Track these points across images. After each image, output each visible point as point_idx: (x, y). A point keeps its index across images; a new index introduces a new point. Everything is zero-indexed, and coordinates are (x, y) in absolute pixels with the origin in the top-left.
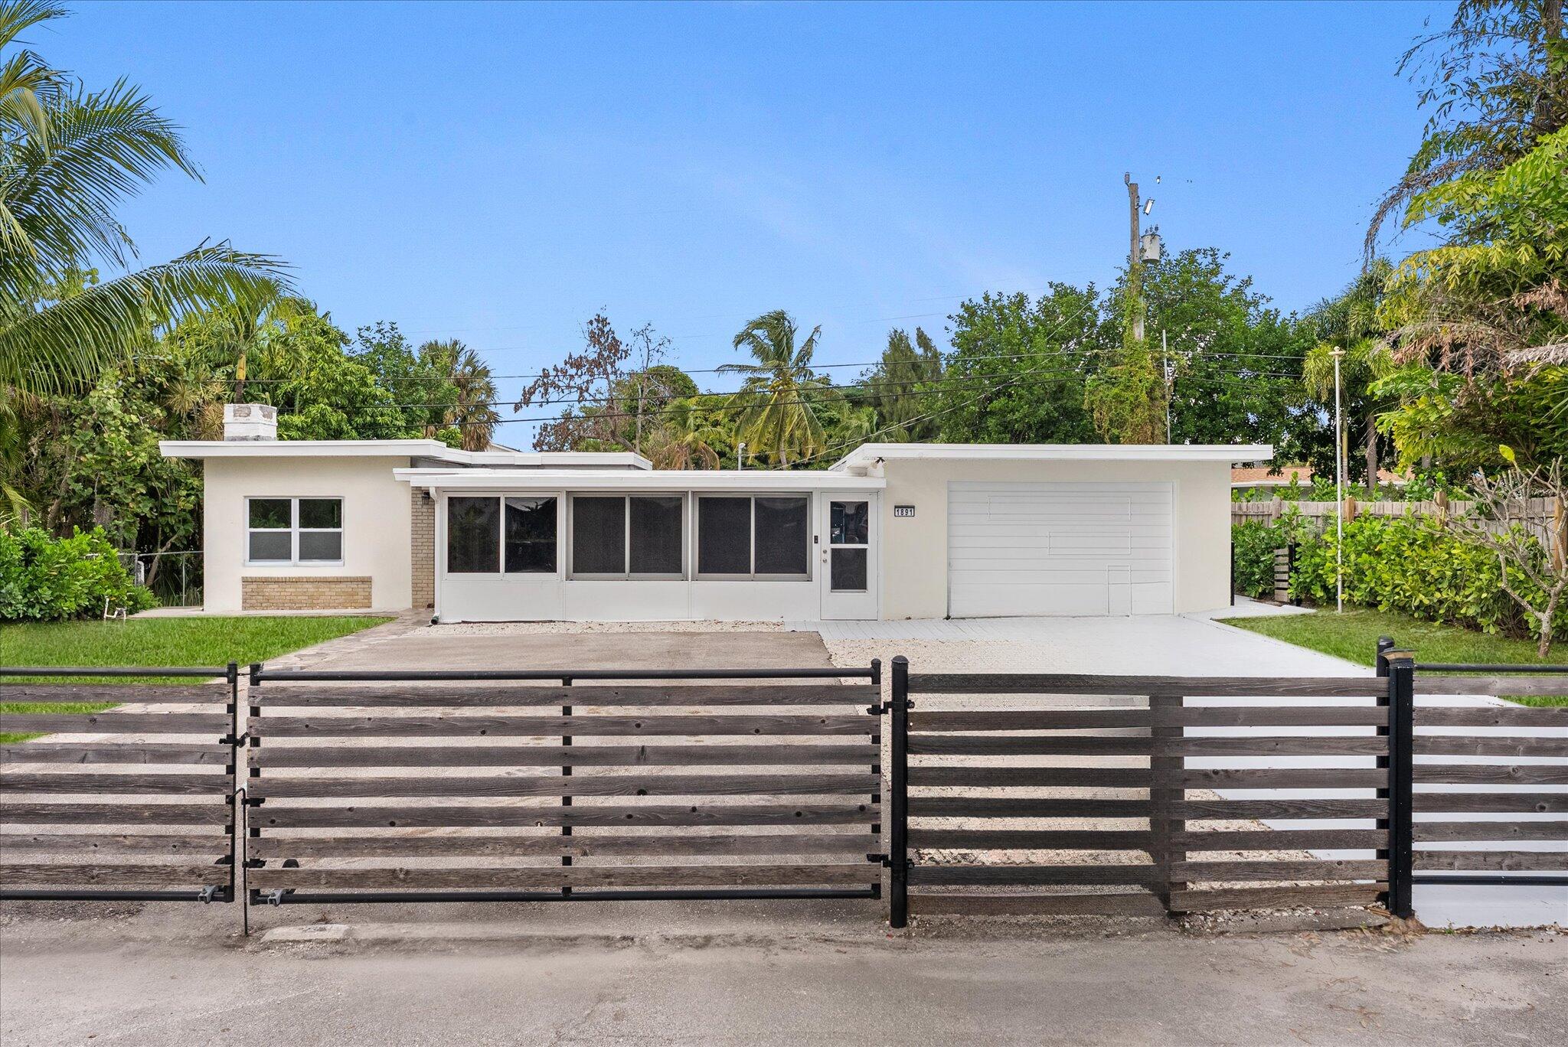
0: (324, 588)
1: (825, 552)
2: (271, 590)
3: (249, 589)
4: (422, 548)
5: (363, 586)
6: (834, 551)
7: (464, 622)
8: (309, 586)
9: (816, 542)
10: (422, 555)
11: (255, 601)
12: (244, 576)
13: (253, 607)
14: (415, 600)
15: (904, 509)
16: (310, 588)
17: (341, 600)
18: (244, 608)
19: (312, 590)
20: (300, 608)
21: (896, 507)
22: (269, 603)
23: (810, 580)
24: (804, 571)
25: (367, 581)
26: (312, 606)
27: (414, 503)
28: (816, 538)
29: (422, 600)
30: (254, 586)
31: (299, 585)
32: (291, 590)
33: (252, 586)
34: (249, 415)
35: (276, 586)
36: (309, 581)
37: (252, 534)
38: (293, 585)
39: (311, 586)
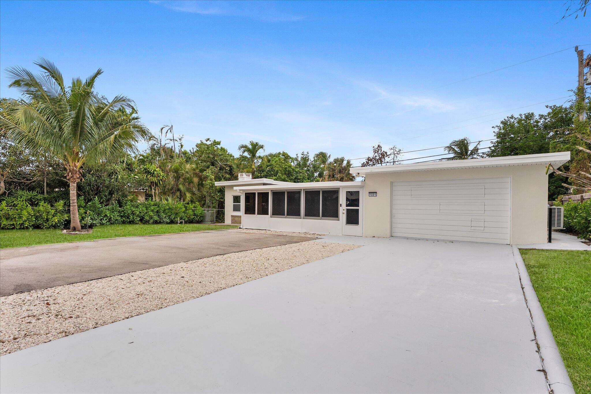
1: (344, 210)
2: (236, 219)
6: (347, 210)
7: (246, 228)
9: (341, 206)
12: (232, 215)
15: (373, 193)
18: (232, 223)
21: (369, 193)
22: (236, 222)
23: (339, 220)
24: (337, 217)
28: (341, 205)
37: (234, 205)
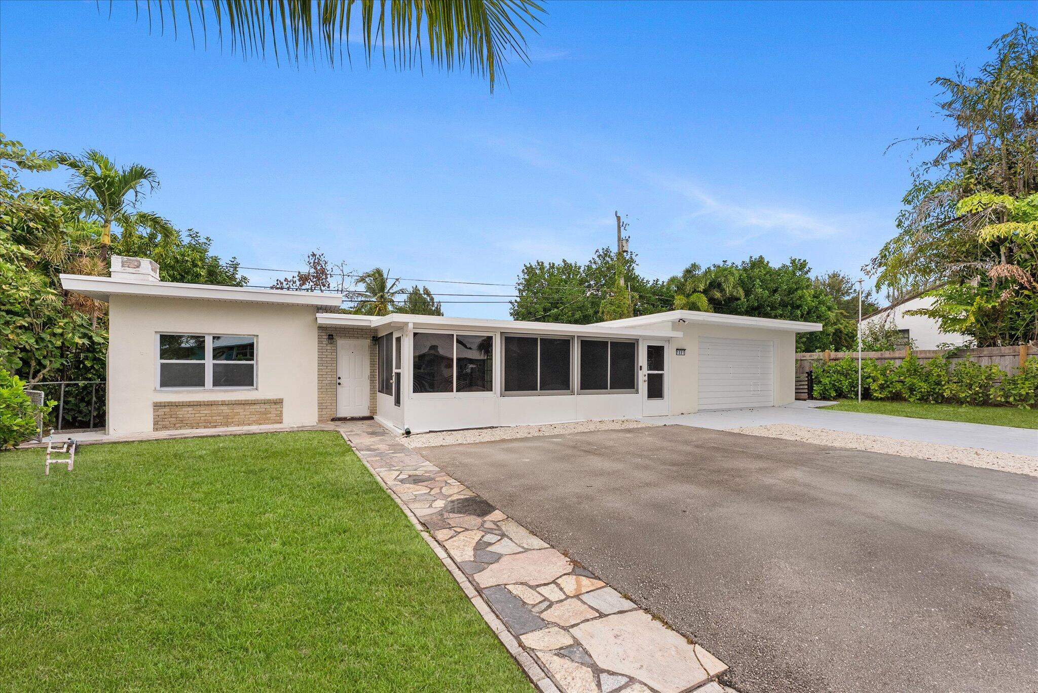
0: (239, 409)
1: (644, 376)
2: (183, 413)
3: (161, 412)
4: (326, 376)
5: (275, 406)
6: (649, 375)
7: (431, 432)
8: (225, 408)
9: (640, 370)
10: (327, 382)
11: (168, 423)
12: (156, 400)
13: (165, 428)
14: (320, 416)
15: (681, 351)
16: (225, 409)
17: (254, 418)
18: (156, 429)
19: (228, 411)
20: (215, 427)
21: (677, 349)
22: (182, 423)
23: (637, 392)
24: (634, 388)
25: (279, 402)
26: (227, 425)
27: (320, 342)
28: (640, 367)
29: (326, 416)
30: (167, 410)
31: (214, 407)
32: (205, 412)
33: (164, 410)
34: (138, 267)
35: (190, 409)
36: (224, 403)
37: (162, 365)
38: (207, 408)
39: (226, 408)
